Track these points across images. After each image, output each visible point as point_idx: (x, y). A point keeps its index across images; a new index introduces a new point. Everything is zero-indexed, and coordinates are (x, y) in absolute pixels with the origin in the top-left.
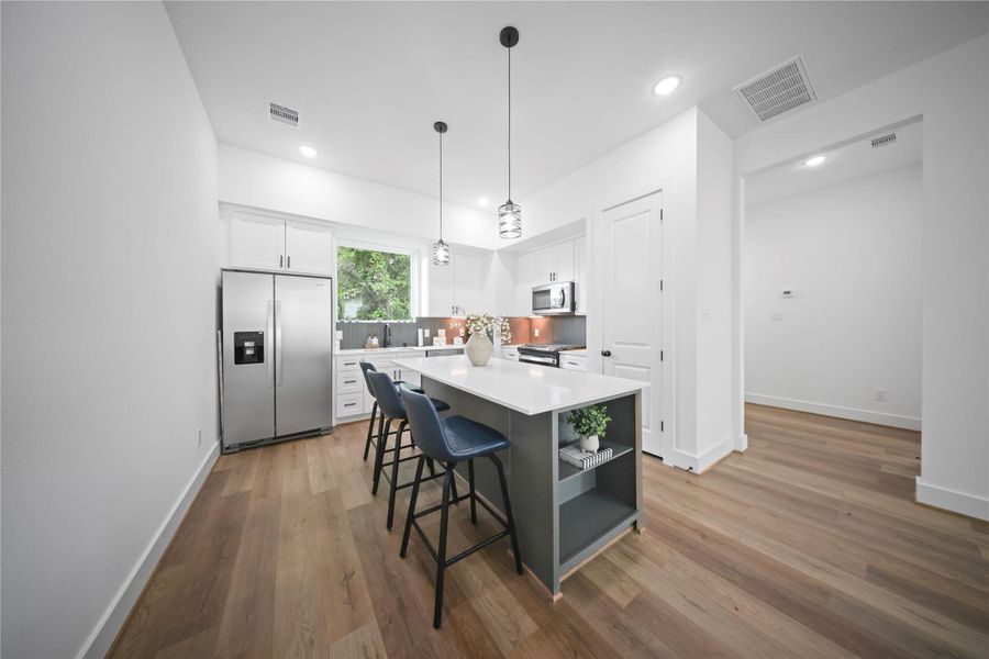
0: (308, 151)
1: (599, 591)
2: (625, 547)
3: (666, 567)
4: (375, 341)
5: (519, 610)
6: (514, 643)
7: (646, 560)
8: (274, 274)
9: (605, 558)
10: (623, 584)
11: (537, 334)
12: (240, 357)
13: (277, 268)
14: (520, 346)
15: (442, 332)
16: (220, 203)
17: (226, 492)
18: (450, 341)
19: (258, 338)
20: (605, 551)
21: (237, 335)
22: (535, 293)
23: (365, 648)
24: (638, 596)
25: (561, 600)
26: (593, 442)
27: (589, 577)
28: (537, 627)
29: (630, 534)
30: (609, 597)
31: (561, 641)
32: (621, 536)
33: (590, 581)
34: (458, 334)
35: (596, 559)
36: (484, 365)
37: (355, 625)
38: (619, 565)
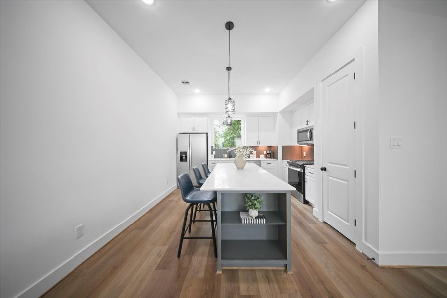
0: (197, 91)
1: (238, 282)
2: (272, 275)
3: (283, 295)
4: (226, 156)
5: (203, 268)
6: (192, 276)
7: (276, 286)
8: (190, 133)
9: (255, 272)
10: (251, 287)
11: (305, 155)
12: (182, 160)
13: (192, 131)
14: (288, 161)
15: (255, 153)
16: (178, 113)
17: (170, 199)
18: (258, 156)
19: (185, 153)
20: (258, 270)
21: (181, 153)
22: (298, 132)
23: (160, 252)
24: (253, 295)
25: (220, 274)
26: (254, 213)
27: (239, 274)
28: (203, 277)
29: (281, 270)
30: (239, 287)
31: (206, 286)
32: (274, 268)
33: (238, 276)
34: (263, 154)
35: (251, 270)
36: (243, 169)
37: (164, 245)
38: (258, 279)
